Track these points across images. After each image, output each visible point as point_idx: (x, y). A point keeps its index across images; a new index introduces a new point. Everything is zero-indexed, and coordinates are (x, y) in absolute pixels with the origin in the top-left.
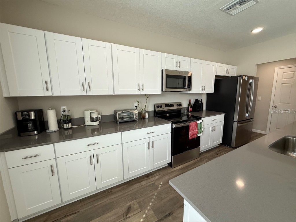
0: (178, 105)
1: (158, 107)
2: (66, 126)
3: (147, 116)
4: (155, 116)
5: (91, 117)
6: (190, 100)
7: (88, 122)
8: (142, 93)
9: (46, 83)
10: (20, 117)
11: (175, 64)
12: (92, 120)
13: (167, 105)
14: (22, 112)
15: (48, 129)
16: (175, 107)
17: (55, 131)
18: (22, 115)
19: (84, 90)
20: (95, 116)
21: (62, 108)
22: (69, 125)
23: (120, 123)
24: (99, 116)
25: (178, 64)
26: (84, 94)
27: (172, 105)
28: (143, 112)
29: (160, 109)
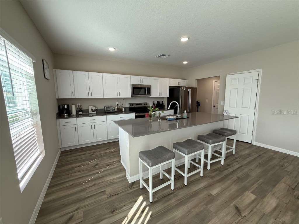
0: (145, 104)
1: (131, 105)
2: (80, 113)
3: (124, 110)
4: (129, 110)
5: (92, 109)
6: (154, 102)
7: (90, 112)
8: (119, 97)
9: (73, 93)
10: (61, 108)
11: (139, 81)
12: (92, 110)
13: (137, 104)
14: (62, 105)
15: (72, 114)
16: (143, 106)
17: (75, 115)
18: (62, 107)
19: (89, 96)
20: (94, 109)
21: (78, 104)
22: (81, 113)
23: (107, 113)
24: (96, 109)
25: (141, 81)
26: (89, 97)
27: (140, 104)
28: (121, 107)
29: (132, 106)
